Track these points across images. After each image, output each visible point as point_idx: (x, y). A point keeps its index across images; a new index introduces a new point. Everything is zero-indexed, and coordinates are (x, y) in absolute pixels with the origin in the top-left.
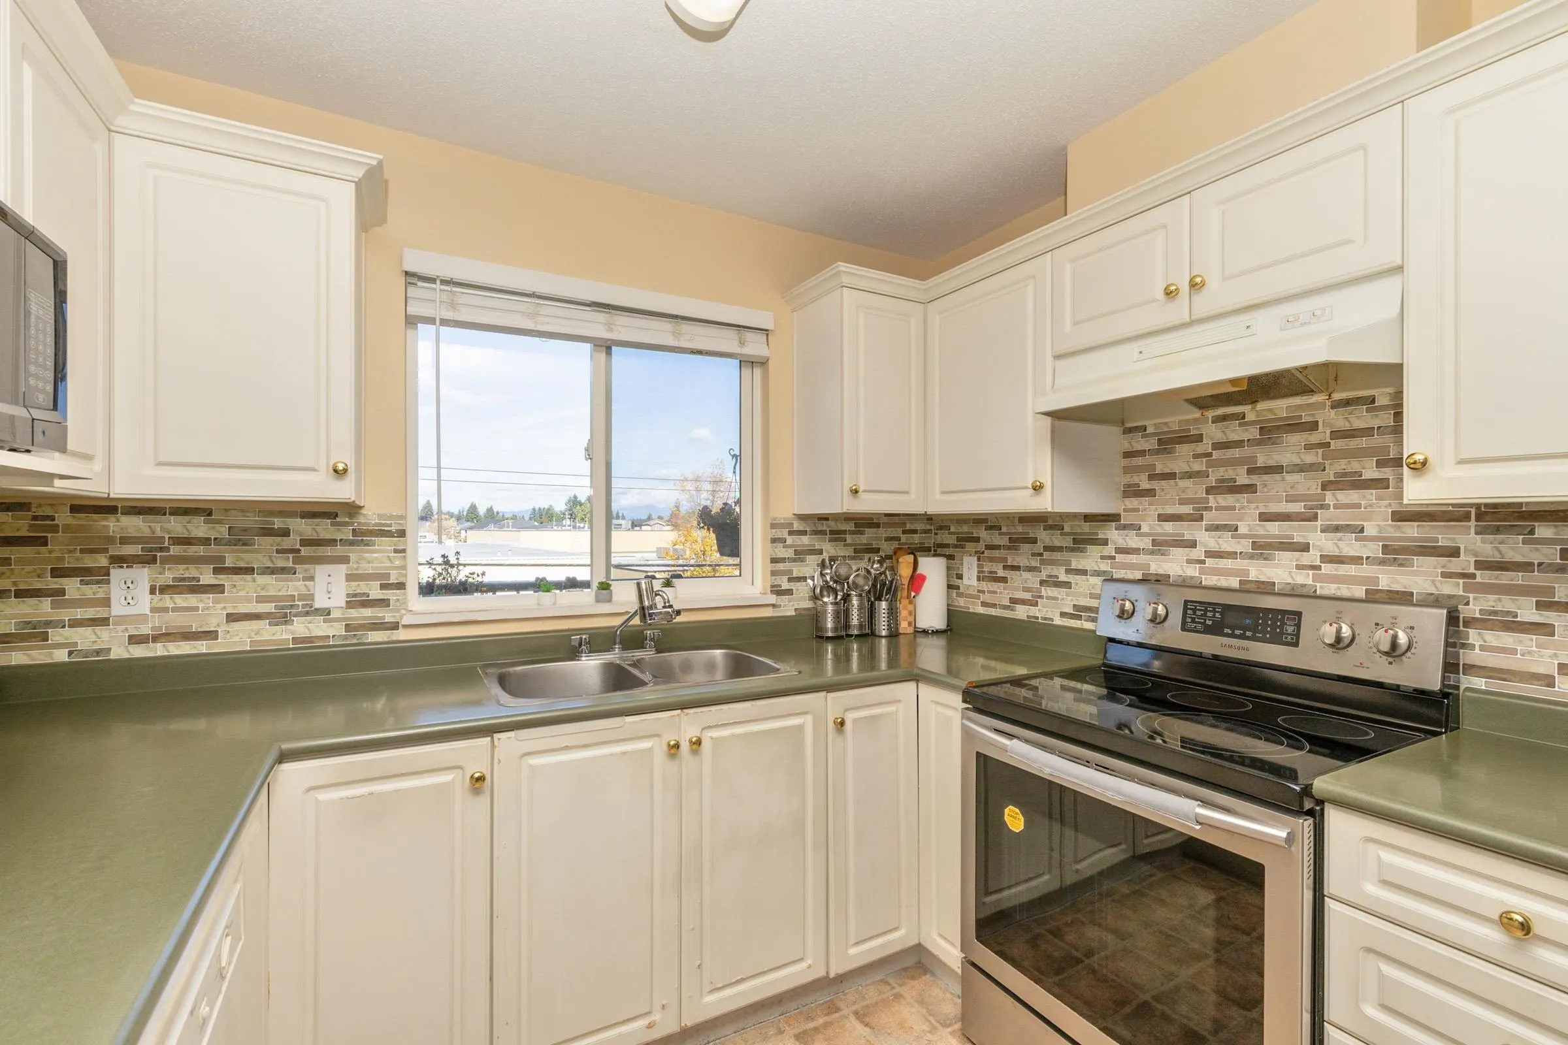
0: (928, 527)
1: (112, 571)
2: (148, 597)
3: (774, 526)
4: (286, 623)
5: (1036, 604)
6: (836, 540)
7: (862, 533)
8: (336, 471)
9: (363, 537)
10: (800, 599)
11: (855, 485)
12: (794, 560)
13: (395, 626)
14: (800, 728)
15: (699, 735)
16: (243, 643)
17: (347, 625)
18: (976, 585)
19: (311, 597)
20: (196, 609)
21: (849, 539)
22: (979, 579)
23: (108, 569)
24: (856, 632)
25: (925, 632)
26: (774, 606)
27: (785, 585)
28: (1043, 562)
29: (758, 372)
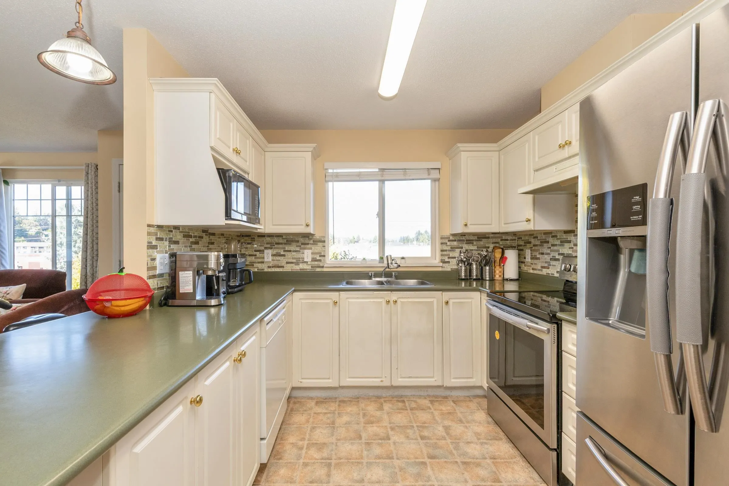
0: (514, 238)
1: (265, 251)
2: (271, 257)
3: (442, 238)
4: (298, 265)
5: (549, 268)
6: (468, 243)
7: (481, 241)
8: (307, 225)
9: (316, 242)
10: (453, 265)
11: (465, 223)
12: (450, 251)
13: (323, 267)
14: (433, 302)
15: (396, 300)
16: (289, 269)
17: (312, 266)
18: (530, 261)
19: (304, 258)
20: (280, 260)
21: (475, 243)
22: (531, 259)
23: (264, 250)
24: (475, 278)
25: (507, 280)
26: (442, 267)
27: (447, 260)
28: (551, 251)
29: (437, 183)
